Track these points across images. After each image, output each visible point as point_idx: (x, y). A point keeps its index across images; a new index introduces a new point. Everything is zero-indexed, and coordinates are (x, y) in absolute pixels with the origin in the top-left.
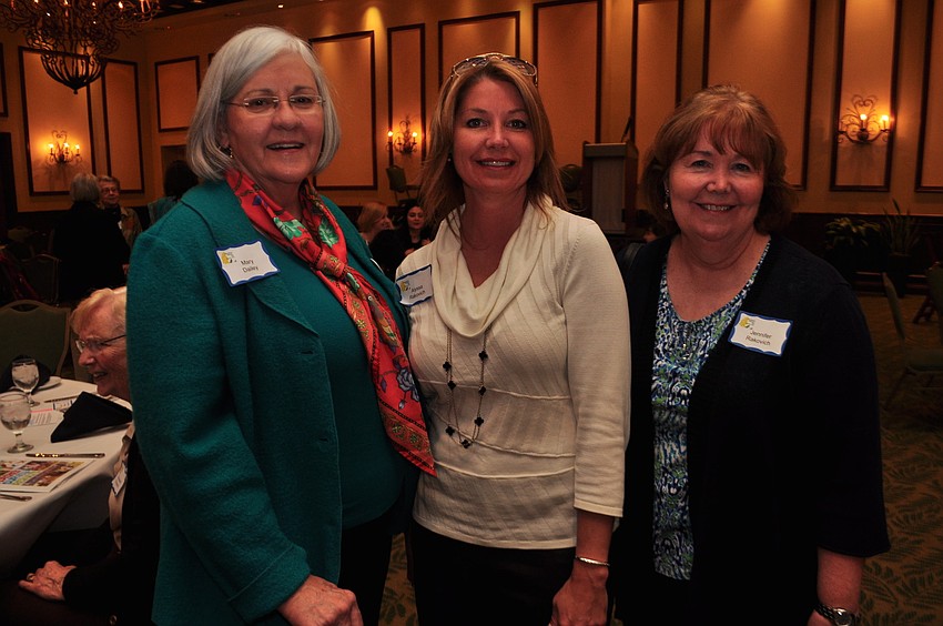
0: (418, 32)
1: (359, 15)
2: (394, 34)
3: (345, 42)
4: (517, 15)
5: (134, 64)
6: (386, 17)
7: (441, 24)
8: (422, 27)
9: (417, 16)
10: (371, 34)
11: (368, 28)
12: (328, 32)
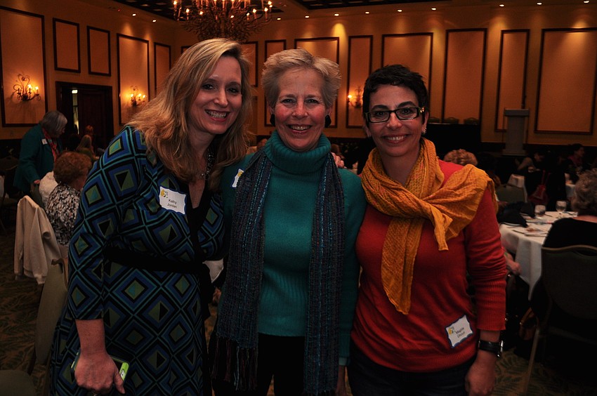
0: (369, 40)
1: (330, 27)
2: (353, 40)
3: (320, 42)
4: (431, 34)
5: (169, 47)
6: (348, 29)
7: (384, 36)
8: (371, 37)
9: (368, 30)
10: (337, 39)
11: (335, 36)
12: (308, 36)
